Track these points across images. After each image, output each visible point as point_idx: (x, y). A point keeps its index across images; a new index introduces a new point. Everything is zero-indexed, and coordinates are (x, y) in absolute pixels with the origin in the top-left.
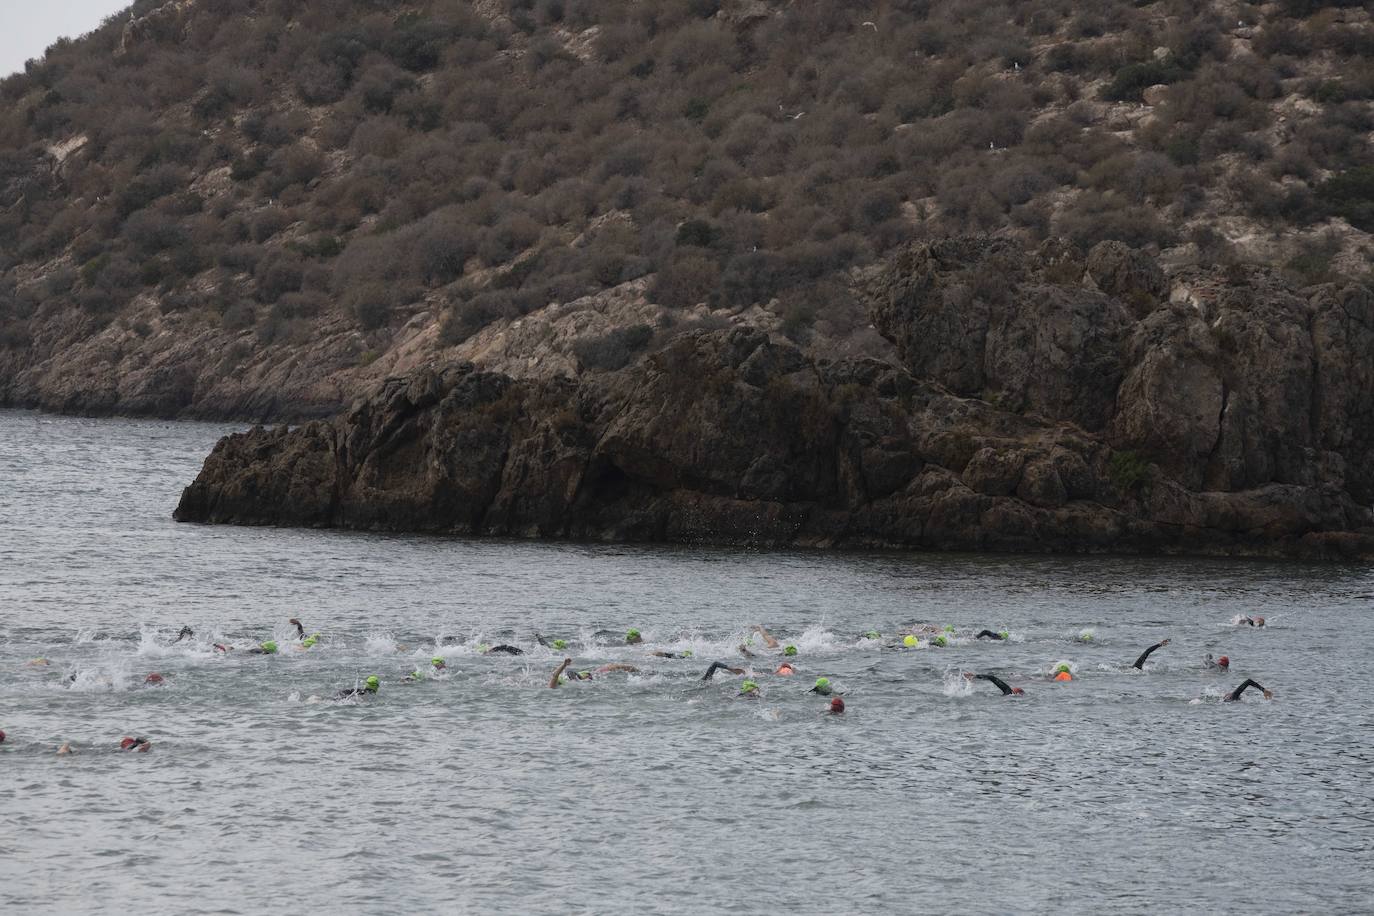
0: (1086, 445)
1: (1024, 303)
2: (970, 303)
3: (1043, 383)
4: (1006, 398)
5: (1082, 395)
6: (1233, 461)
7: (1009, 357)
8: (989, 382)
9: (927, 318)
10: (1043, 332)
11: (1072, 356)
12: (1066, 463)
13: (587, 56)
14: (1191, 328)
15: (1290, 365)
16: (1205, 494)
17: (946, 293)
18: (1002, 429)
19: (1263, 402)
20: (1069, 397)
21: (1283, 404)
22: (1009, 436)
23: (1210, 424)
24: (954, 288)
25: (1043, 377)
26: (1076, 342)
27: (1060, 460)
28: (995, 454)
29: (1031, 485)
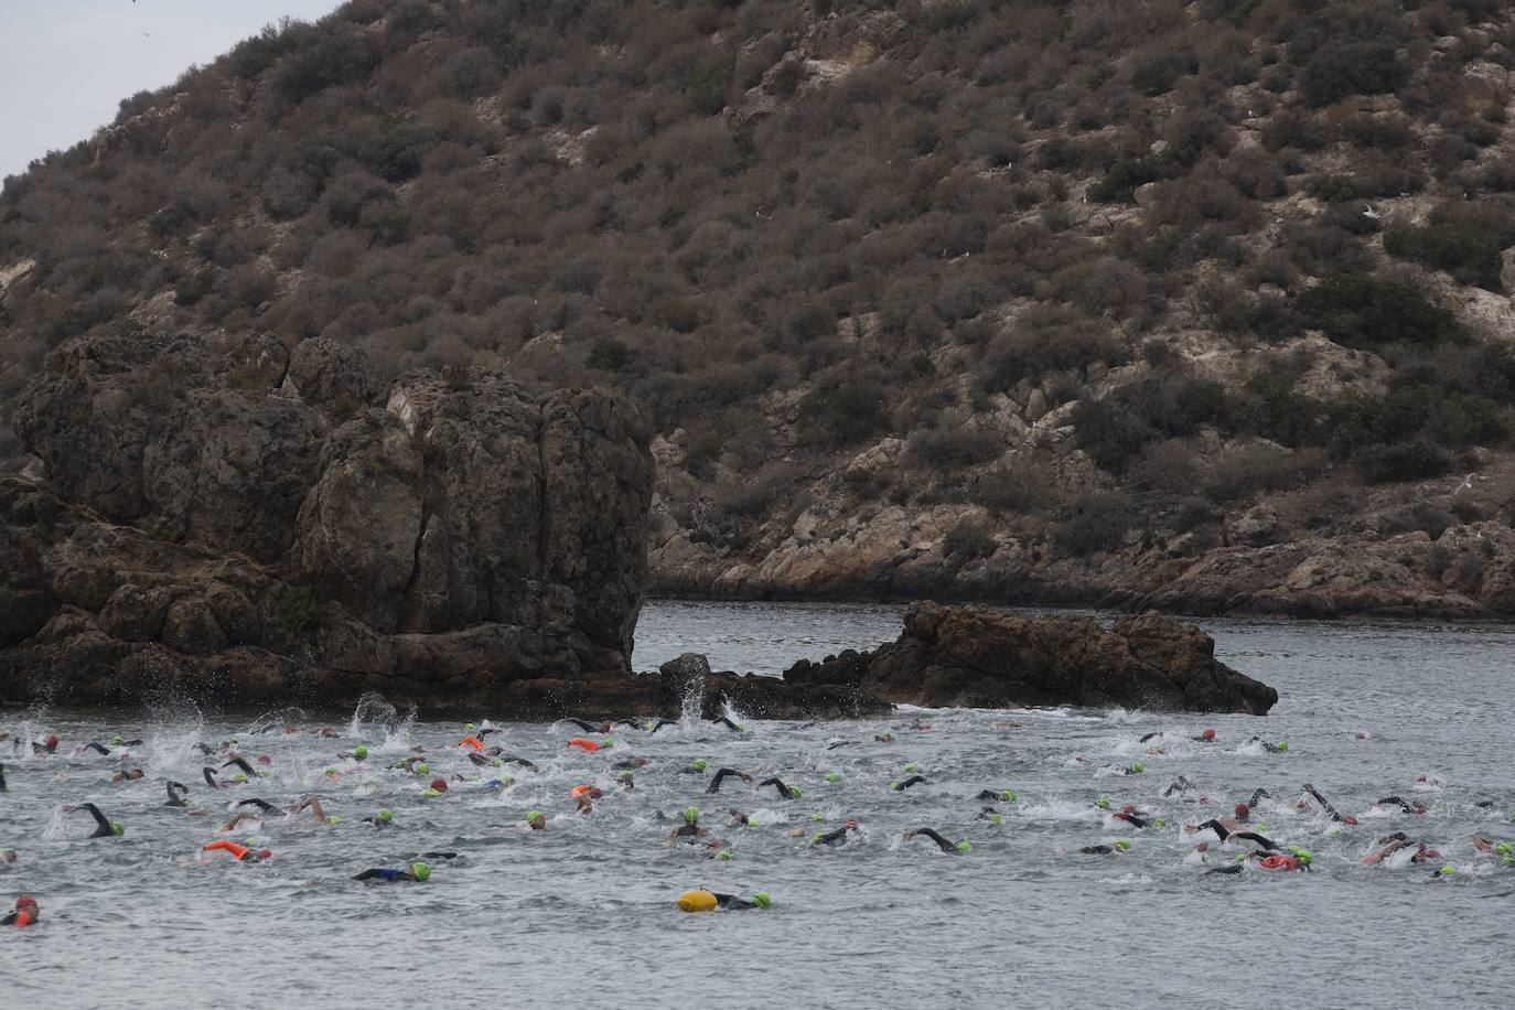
0: (253, 580)
1: (191, 412)
2: (128, 412)
3: (208, 506)
4: (163, 524)
5: (256, 520)
6: (433, 596)
7: (168, 477)
8: (149, 507)
9: (74, 431)
10: (212, 446)
11: (245, 474)
12: (224, 601)
13: (579, 160)
14: (386, 441)
15: (507, 483)
16: (398, 636)
17: (97, 400)
18: (153, 562)
19: (474, 528)
20: (240, 523)
21: (497, 529)
22: (162, 570)
23: (403, 554)
24: (109, 395)
25: (209, 499)
26: (255, 454)
27: (218, 597)
28: (134, 591)
29: (176, 629)
